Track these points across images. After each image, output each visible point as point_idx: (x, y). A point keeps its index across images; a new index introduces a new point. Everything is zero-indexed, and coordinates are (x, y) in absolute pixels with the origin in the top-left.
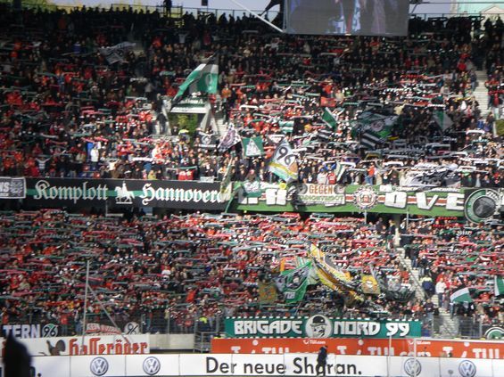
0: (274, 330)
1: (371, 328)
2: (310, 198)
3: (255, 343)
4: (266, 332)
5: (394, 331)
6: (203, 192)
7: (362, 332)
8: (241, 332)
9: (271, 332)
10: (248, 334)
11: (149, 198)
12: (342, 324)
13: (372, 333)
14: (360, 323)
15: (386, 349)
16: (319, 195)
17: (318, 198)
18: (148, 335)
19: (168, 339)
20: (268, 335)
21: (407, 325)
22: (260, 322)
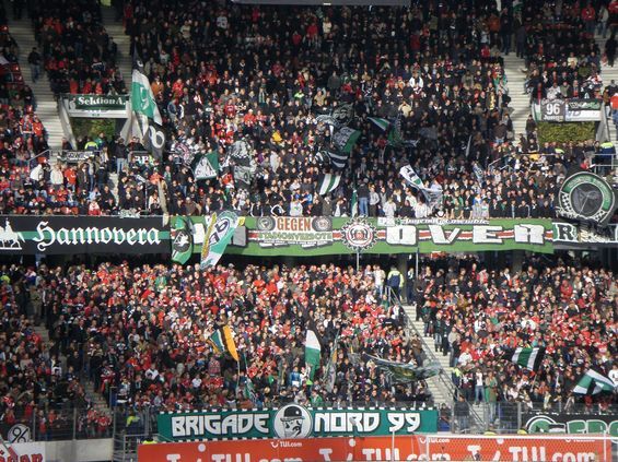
0: (229, 428)
1: (366, 422)
2: (280, 235)
3: (202, 448)
4: (217, 431)
5: (399, 425)
6: (126, 231)
7: (355, 427)
8: (182, 433)
9: (225, 432)
10: (192, 436)
11: (47, 241)
12: (326, 417)
13: (368, 428)
14: (350, 415)
15: (388, 451)
16: (291, 232)
17: (291, 236)
18: (43, 443)
19: (74, 449)
20: (220, 436)
21: (417, 416)
22: (208, 418)
